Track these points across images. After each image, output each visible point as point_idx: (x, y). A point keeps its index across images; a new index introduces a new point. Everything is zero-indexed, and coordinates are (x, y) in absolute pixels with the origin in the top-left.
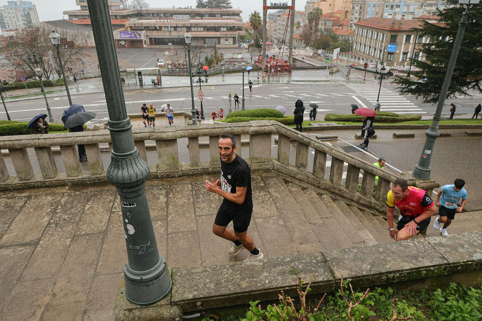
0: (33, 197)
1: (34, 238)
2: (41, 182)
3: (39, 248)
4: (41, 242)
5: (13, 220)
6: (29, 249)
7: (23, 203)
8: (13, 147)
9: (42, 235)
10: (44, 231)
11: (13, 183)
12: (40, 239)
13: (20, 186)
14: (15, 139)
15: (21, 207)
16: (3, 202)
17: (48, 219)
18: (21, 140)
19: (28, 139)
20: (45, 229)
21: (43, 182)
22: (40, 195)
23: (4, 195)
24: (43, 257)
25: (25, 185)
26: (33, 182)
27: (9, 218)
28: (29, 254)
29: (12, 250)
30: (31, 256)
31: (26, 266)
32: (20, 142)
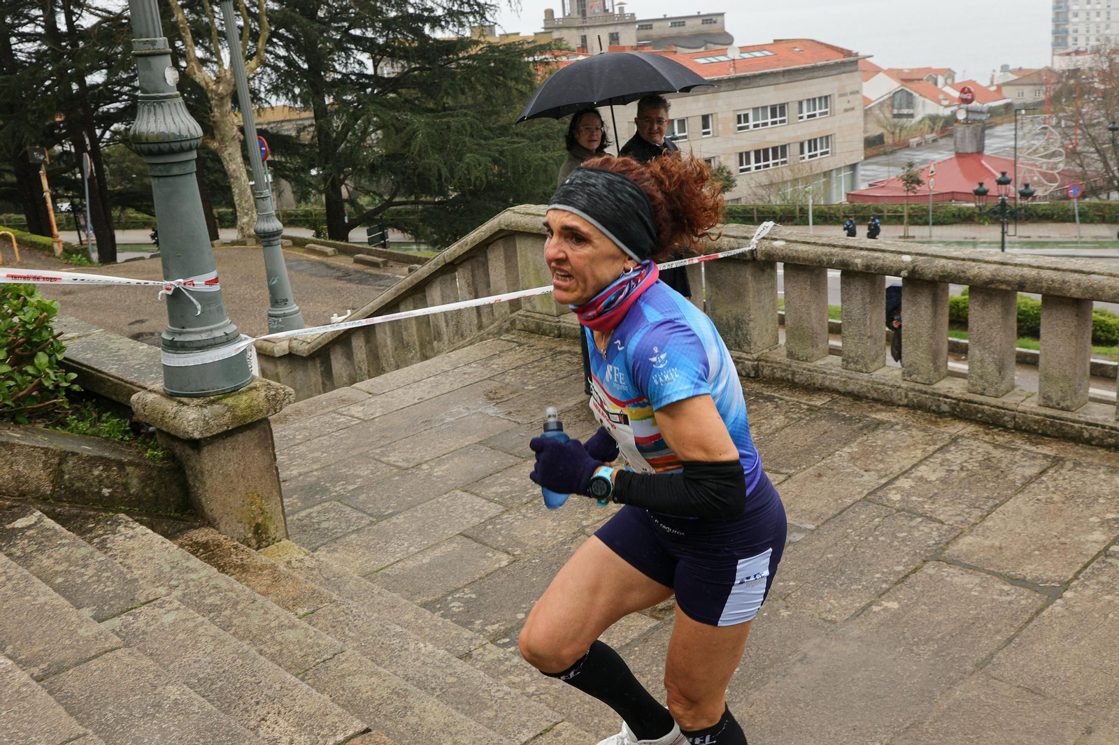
0: (1069, 465)
1: (1050, 574)
2: (1103, 427)
3: (1057, 607)
4: (1068, 594)
5: (996, 506)
6: (1028, 597)
7: (1035, 470)
8: (1061, 289)
9: (1076, 577)
10: (1086, 567)
11: (1020, 408)
12: (1066, 585)
13: (1036, 422)
14: (1073, 267)
15: (1029, 481)
16: (980, 450)
17: (1104, 538)
18: (1090, 273)
19: (1111, 275)
20: (1089, 563)
21: (1112, 428)
22: (1091, 464)
23: (987, 434)
24: (1066, 636)
25: (1052, 425)
26: (1078, 422)
27: (988, 497)
28: (1024, 610)
29: (977, 580)
30: (1031, 620)
31: (1010, 640)
32: (1084, 277)
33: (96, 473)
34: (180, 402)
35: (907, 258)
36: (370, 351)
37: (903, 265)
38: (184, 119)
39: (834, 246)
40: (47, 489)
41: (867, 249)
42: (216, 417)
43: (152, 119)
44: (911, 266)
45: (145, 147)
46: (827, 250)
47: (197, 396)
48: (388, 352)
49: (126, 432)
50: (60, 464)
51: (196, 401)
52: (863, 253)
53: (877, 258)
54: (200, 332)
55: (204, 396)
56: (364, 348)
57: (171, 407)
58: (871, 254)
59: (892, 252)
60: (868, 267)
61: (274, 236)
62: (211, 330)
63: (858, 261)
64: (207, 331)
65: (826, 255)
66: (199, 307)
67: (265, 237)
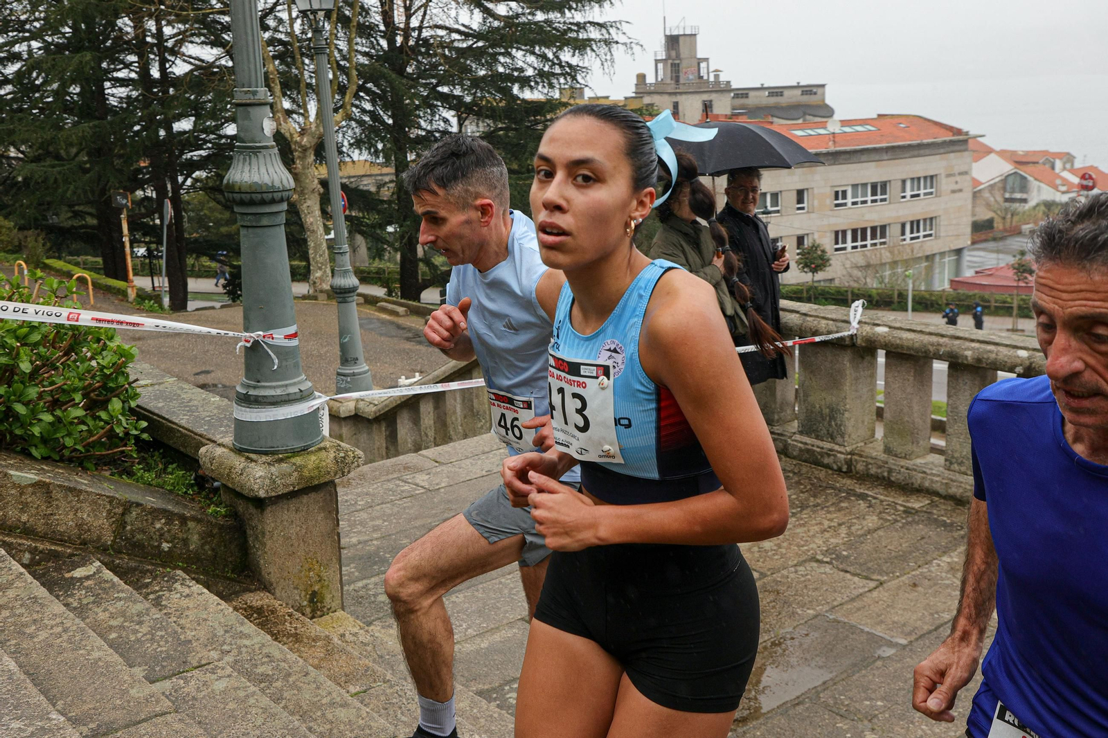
33: (158, 526)
34: (248, 458)
35: (1023, 354)
36: (438, 418)
37: (1019, 361)
38: (278, 170)
39: (943, 336)
40: (108, 539)
41: (979, 341)
42: (283, 476)
43: (247, 169)
44: (1027, 363)
45: (237, 196)
46: (934, 339)
47: (266, 453)
48: (457, 419)
49: (192, 486)
50: (123, 514)
51: (264, 458)
52: (973, 345)
53: (990, 351)
54: (274, 387)
55: (273, 453)
56: (432, 414)
57: (238, 462)
58: (983, 346)
59: (1007, 346)
60: (979, 360)
61: (350, 292)
62: (286, 386)
63: (969, 353)
64: (282, 386)
65: (932, 345)
66: (276, 361)
67: (341, 293)
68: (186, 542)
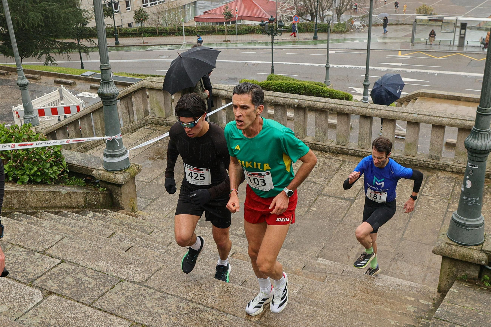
0: (347, 163)
1: (350, 196)
2: (355, 150)
3: (354, 204)
4: (356, 201)
5: (332, 177)
6: (347, 203)
7: (339, 165)
8: (343, 111)
9: (357, 196)
10: (358, 193)
11: (331, 146)
12: (355, 198)
13: (336, 149)
14: (346, 104)
15: (338, 169)
16: (322, 160)
17: (361, 184)
18: (351, 106)
19: (357, 106)
20: (359, 192)
21: (357, 150)
22: (353, 162)
23: (322, 154)
24: (358, 212)
25: (340, 150)
26: (348, 149)
27: (328, 175)
28: (347, 206)
29: (333, 200)
30: (349, 209)
31: (346, 214)
32: (350, 107)
33: (93, 197)
34: (113, 173)
35: (296, 101)
37: (296, 103)
39: (272, 96)
40: (83, 204)
41: (283, 97)
42: (127, 176)
44: (298, 103)
45: (106, 97)
46: (270, 97)
47: (119, 171)
49: (83, 183)
50: (86, 196)
51: (120, 172)
52: (282, 98)
53: (287, 100)
54: (119, 151)
55: (121, 170)
57: (111, 175)
58: (285, 99)
59: (291, 98)
60: (284, 103)
61: (26, 85)
63: (281, 101)
64: (121, 150)
65: (270, 99)
66: (119, 144)
67: (23, 86)
68: (99, 200)
